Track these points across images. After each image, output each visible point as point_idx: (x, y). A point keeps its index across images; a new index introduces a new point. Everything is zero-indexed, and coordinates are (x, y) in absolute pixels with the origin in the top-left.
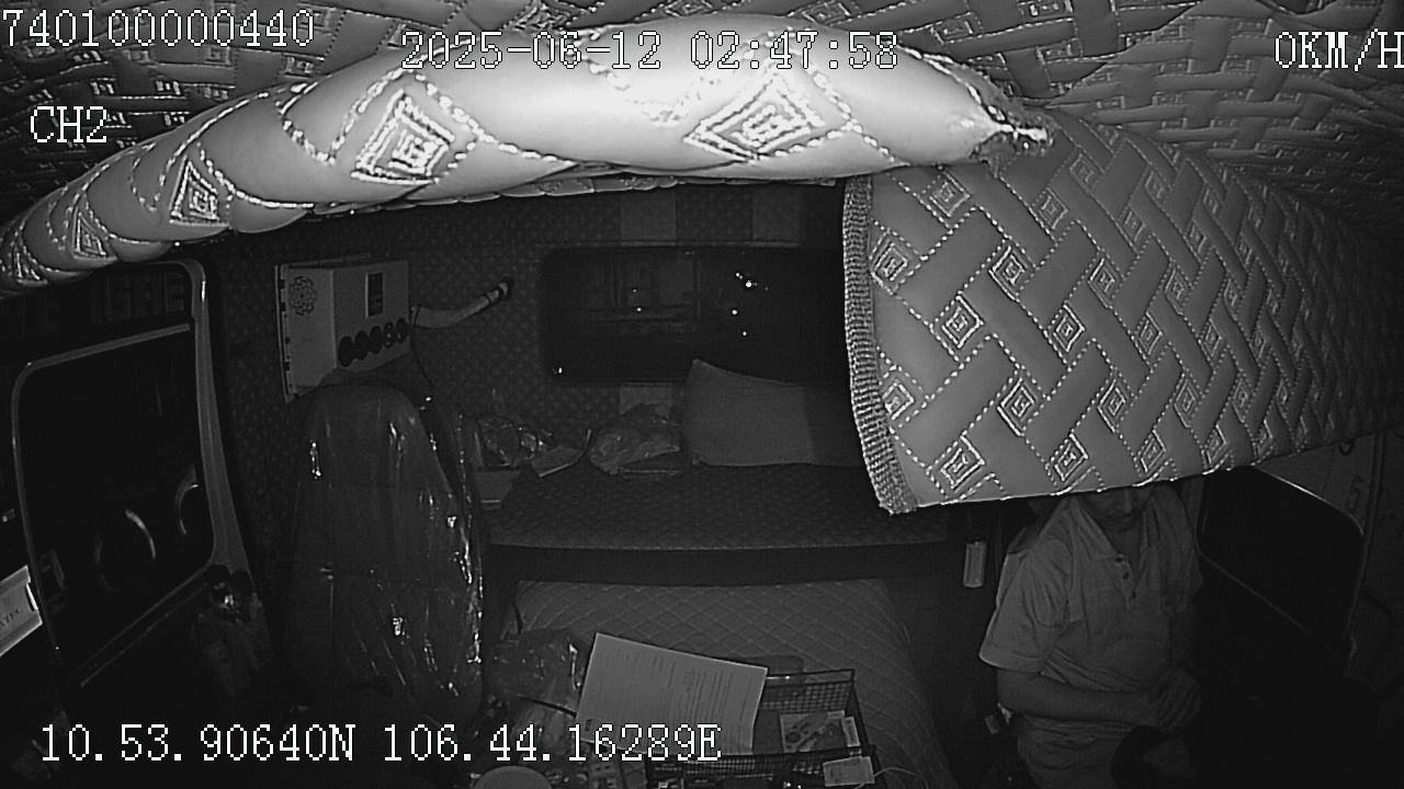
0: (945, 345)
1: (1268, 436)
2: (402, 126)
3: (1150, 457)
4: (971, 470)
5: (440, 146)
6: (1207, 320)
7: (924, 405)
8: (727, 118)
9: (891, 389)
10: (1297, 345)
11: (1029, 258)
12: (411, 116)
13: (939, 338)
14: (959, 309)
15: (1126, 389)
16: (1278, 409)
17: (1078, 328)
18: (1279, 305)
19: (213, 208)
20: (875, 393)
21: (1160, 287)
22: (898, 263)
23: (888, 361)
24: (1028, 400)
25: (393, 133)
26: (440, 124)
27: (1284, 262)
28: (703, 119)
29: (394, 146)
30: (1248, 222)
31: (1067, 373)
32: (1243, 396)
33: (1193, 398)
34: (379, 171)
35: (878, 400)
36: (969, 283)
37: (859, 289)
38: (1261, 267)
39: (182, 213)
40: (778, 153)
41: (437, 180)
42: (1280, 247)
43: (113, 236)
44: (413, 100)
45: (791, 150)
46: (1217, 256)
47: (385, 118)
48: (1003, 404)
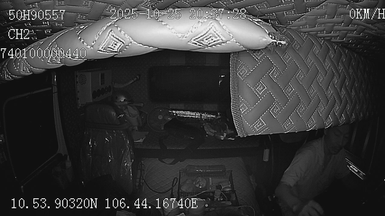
0: (256, 94)
1: (343, 118)
2: (111, 39)
3: (310, 124)
4: (262, 127)
5: (121, 44)
6: (328, 87)
7: (250, 110)
8: (199, 38)
9: (242, 105)
10: (353, 93)
11: (280, 70)
12: (113, 36)
13: (255, 92)
14: (261, 84)
15: (305, 106)
16: (346, 111)
17: (293, 89)
18: (349, 83)
19: (59, 60)
20: (237, 106)
21: (316, 78)
22: (245, 72)
23: (241, 98)
24: (278, 109)
25: (109, 41)
26: (121, 38)
27: (351, 71)
28: (193, 38)
29: (109, 44)
30: (341, 60)
31: (289, 102)
32: (337, 108)
33: (323, 108)
34: (105, 50)
35: (238, 108)
36: (263, 77)
37: (234, 78)
38: (344, 73)
39: (51, 62)
40: (213, 46)
41: (120, 53)
42: (350, 67)
43: (31, 67)
44: (114, 31)
45: (217, 46)
46: (332, 70)
47: (106, 37)
48: (271, 110)
